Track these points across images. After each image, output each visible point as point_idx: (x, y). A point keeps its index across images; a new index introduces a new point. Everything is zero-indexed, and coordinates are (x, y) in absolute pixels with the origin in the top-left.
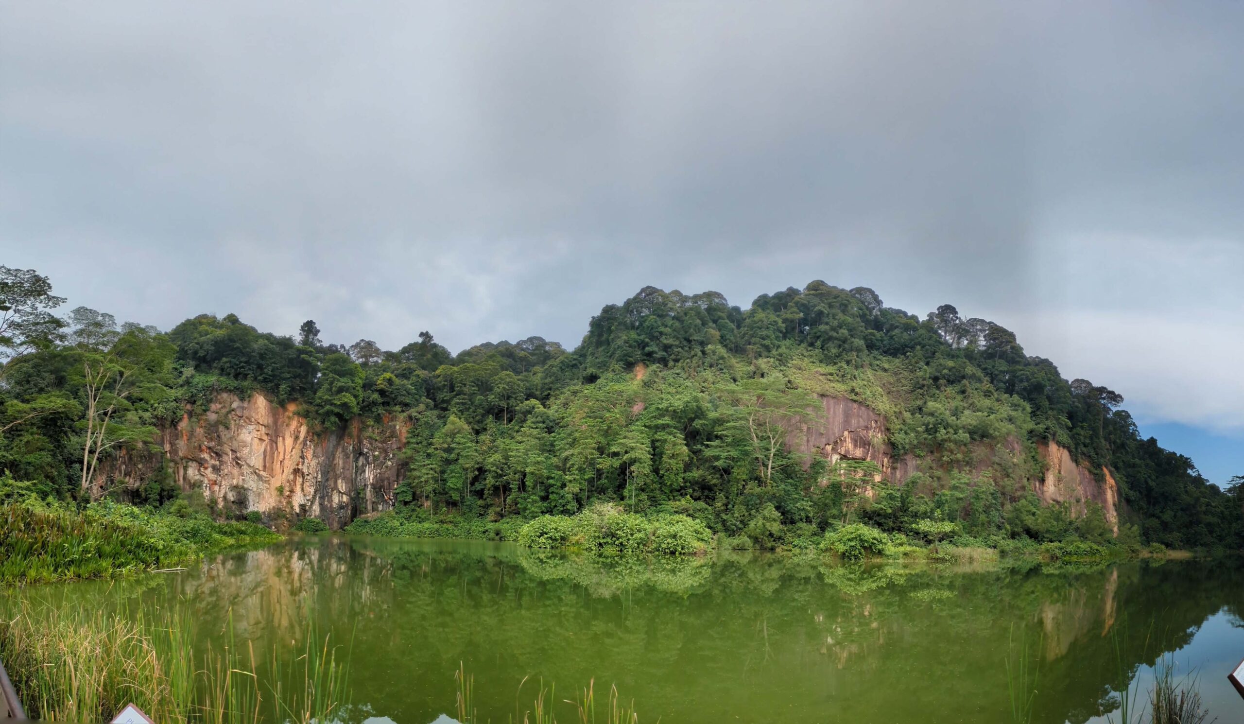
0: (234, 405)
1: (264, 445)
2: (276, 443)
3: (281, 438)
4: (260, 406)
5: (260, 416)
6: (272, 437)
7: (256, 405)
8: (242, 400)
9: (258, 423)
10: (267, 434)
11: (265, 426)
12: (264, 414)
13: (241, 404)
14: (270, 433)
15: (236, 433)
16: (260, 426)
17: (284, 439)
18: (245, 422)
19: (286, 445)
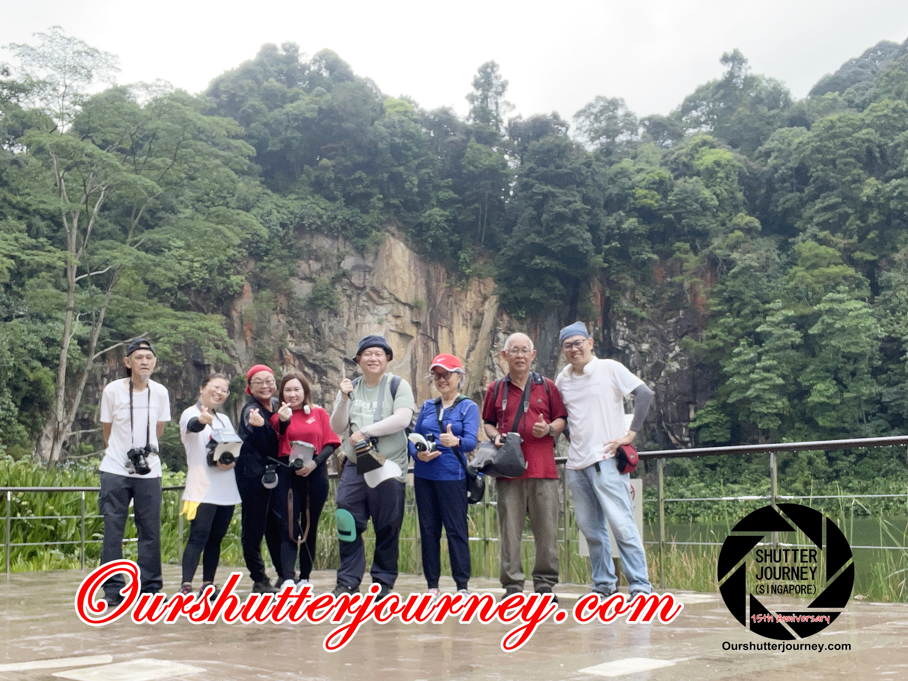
0: (348, 263)
1: (410, 347)
2: (435, 341)
3: (445, 331)
4: (399, 262)
5: (399, 284)
6: (425, 329)
7: (390, 262)
8: (361, 251)
9: (397, 300)
10: (417, 324)
11: (411, 307)
12: (407, 281)
13: (361, 262)
14: (422, 320)
15: (353, 323)
16: (401, 308)
17: (451, 331)
18: (370, 298)
19: (456, 343)
